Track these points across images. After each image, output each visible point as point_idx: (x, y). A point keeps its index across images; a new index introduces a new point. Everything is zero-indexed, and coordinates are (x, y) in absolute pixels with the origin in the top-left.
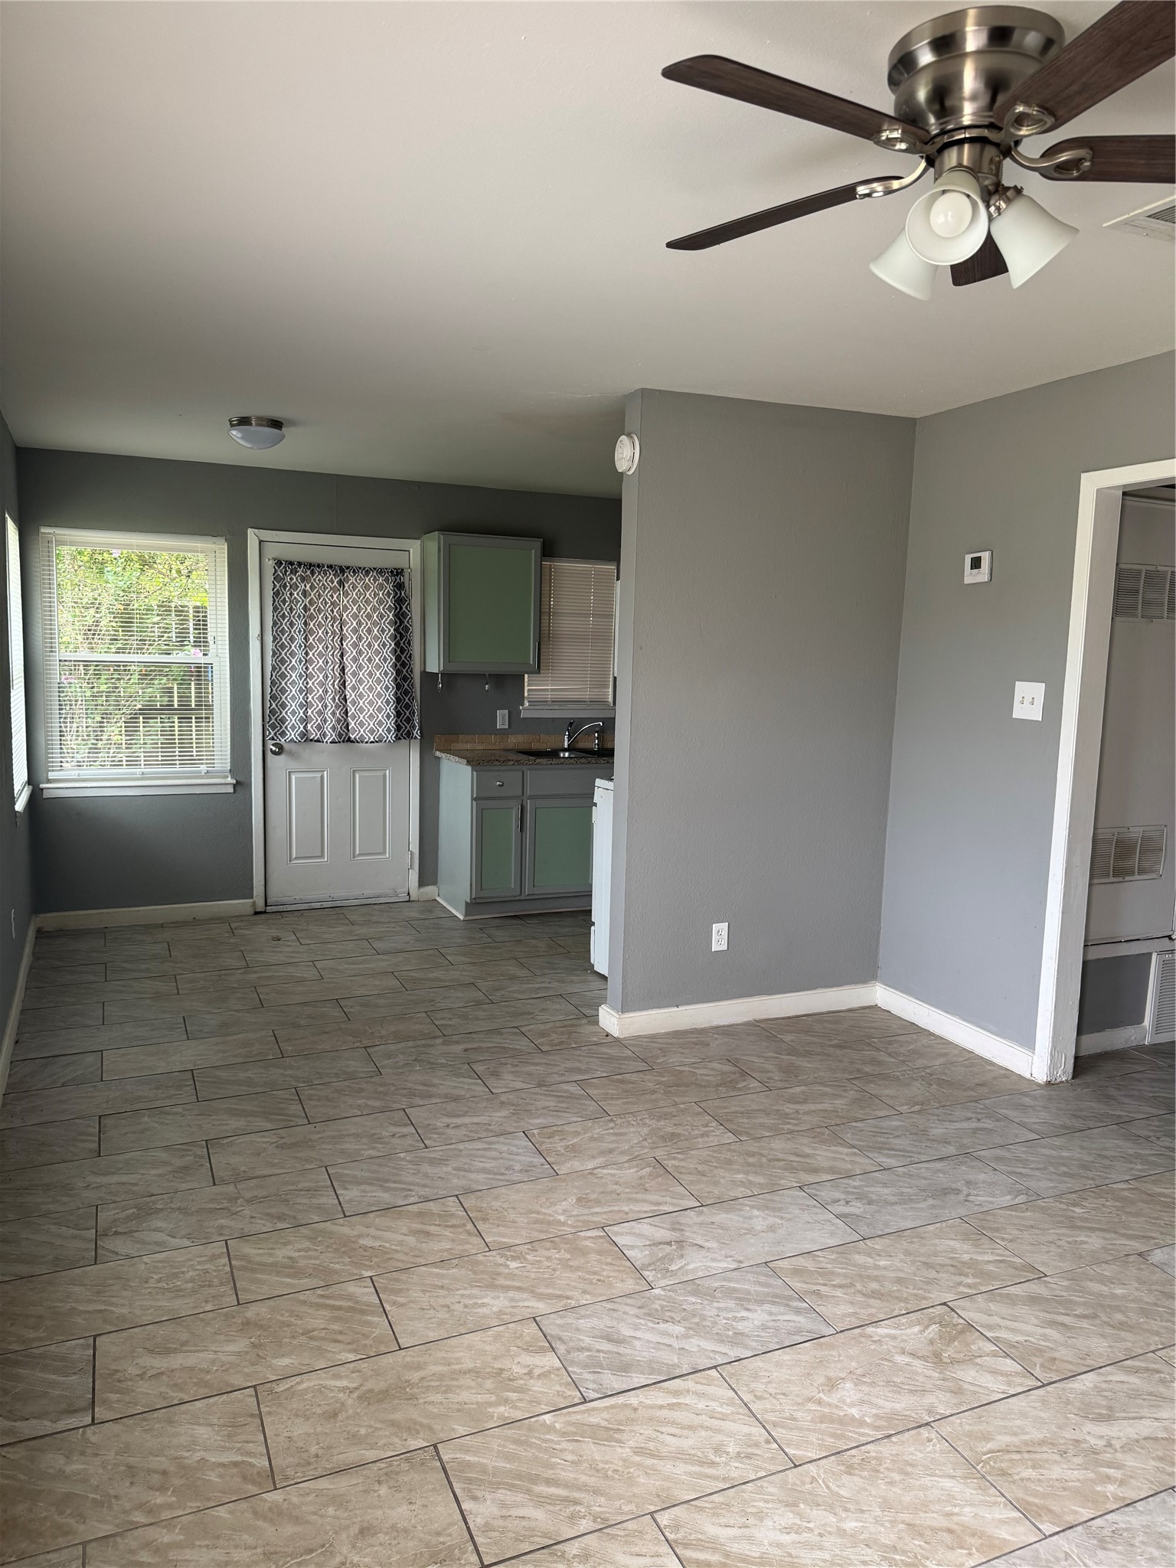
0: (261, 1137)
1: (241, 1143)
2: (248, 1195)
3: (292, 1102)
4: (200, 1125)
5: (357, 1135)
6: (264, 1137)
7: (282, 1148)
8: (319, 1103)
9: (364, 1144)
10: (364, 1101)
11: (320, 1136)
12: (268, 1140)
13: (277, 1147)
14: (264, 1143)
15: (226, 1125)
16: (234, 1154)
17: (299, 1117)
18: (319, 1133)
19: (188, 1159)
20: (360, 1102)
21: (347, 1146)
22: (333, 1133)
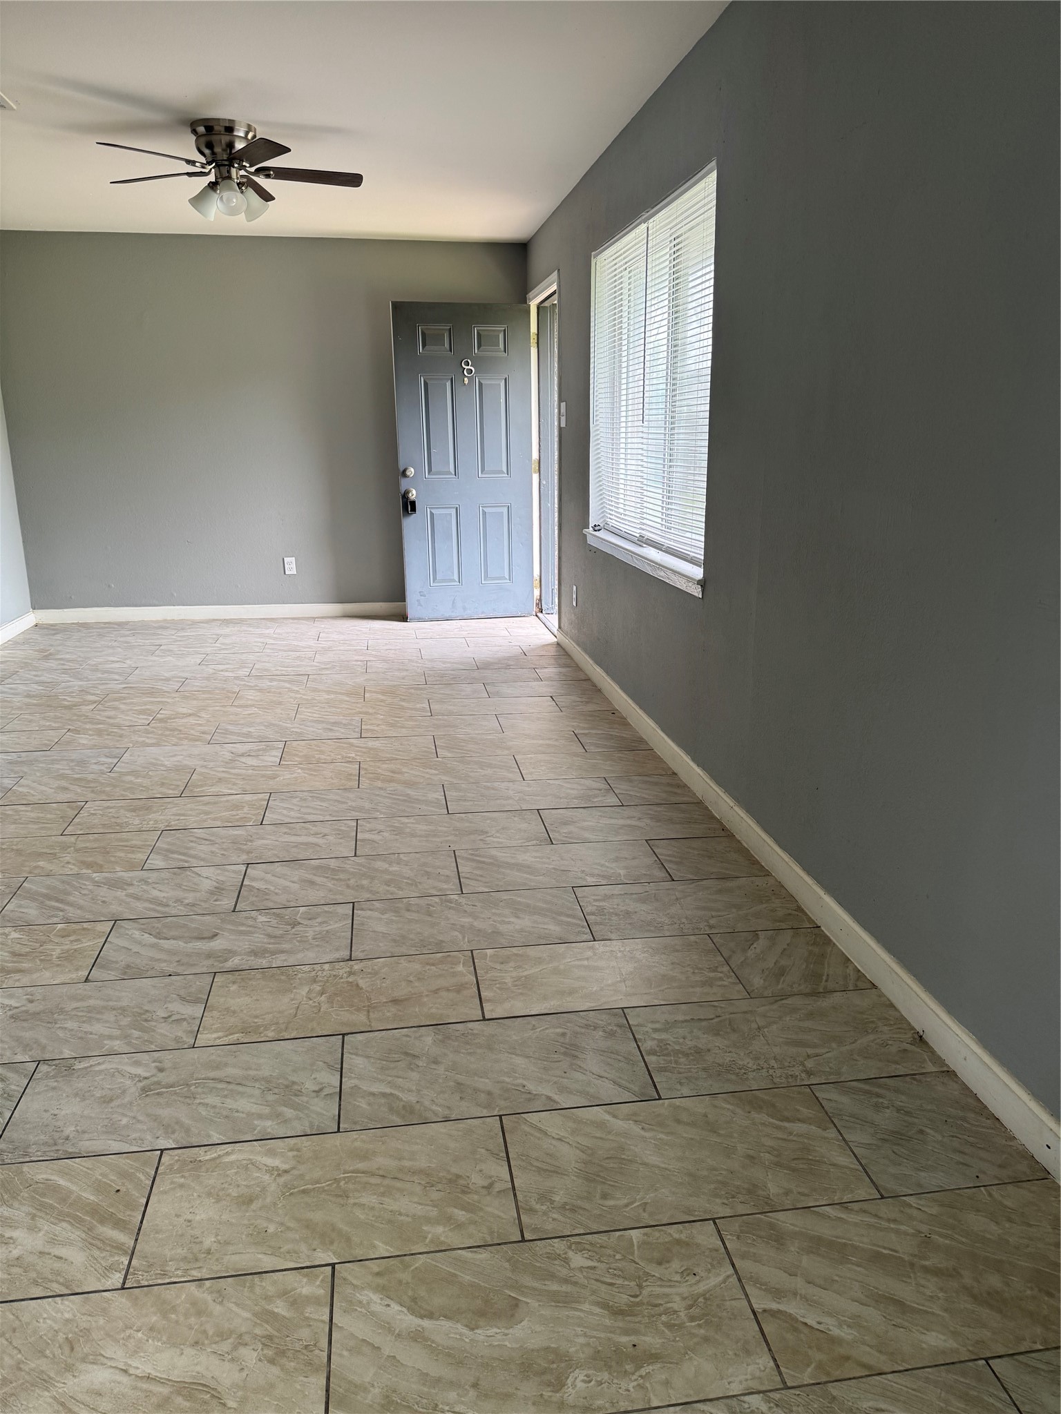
0: (501, 843)
1: (519, 839)
2: (510, 801)
3: (468, 876)
4: (562, 859)
5: (413, 835)
6: (499, 843)
7: (482, 831)
8: (439, 870)
9: (410, 827)
10: (391, 869)
11: (447, 839)
12: (495, 840)
13: (487, 833)
14: (499, 837)
15: (536, 857)
16: (525, 831)
17: (463, 858)
18: (447, 841)
19: (565, 830)
20: (395, 868)
21: (425, 828)
22: (434, 839)
